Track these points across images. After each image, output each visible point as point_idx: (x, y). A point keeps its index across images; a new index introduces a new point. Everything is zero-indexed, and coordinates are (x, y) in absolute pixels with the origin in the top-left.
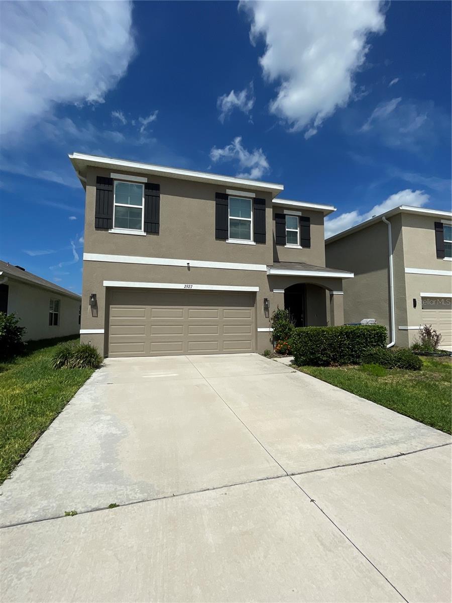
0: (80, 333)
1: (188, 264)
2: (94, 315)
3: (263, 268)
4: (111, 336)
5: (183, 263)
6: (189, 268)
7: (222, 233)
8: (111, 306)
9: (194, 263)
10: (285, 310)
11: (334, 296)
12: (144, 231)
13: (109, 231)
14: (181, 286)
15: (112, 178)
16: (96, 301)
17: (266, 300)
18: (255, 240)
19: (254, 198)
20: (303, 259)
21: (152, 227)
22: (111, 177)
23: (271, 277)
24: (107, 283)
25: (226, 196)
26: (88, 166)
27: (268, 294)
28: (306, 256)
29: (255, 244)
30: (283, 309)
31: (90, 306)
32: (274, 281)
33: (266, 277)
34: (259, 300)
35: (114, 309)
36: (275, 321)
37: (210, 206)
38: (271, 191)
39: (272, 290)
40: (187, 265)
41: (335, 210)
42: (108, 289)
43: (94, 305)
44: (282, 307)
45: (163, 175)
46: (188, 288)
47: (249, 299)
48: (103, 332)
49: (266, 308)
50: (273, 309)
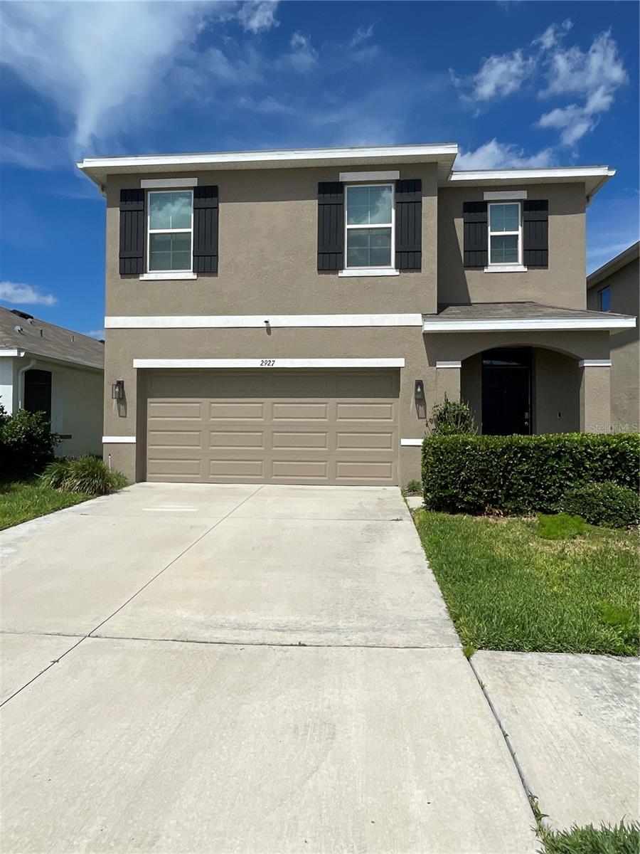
0: (103, 441)
1: (266, 322)
2: (121, 415)
3: (414, 319)
4: (150, 447)
5: (257, 321)
6: (269, 329)
7: (330, 259)
8: (149, 400)
9: (277, 320)
10: (461, 402)
11: (586, 369)
12: (193, 272)
13: (141, 278)
14: (255, 363)
15: (143, 189)
16: (123, 392)
17: (419, 384)
18: (399, 266)
19: (397, 180)
20: (529, 293)
21: (206, 262)
22: (142, 187)
23: (429, 337)
24: (139, 363)
25: (338, 187)
26: (108, 175)
27: (424, 371)
28: (536, 285)
29: (398, 273)
30: (458, 402)
31: (115, 401)
32: (438, 345)
33: (422, 337)
34: (407, 385)
35: (154, 405)
36: (438, 425)
37: (307, 211)
38: (435, 160)
39: (432, 363)
40: (265, 325)
41: (612, 173)
42: (142, 372)
43: (121, 399)
44: (455, 397)
45: (222, 168)
46: (267, 366)
47: (386, 381)
48: (135, 442)
49: (420, 400)
50: (435, 401)
